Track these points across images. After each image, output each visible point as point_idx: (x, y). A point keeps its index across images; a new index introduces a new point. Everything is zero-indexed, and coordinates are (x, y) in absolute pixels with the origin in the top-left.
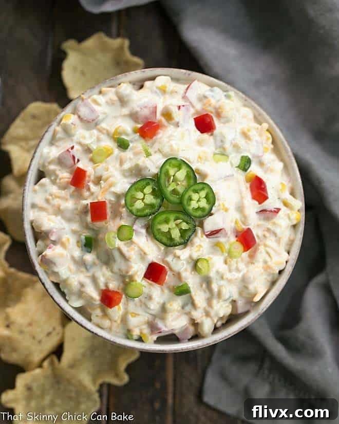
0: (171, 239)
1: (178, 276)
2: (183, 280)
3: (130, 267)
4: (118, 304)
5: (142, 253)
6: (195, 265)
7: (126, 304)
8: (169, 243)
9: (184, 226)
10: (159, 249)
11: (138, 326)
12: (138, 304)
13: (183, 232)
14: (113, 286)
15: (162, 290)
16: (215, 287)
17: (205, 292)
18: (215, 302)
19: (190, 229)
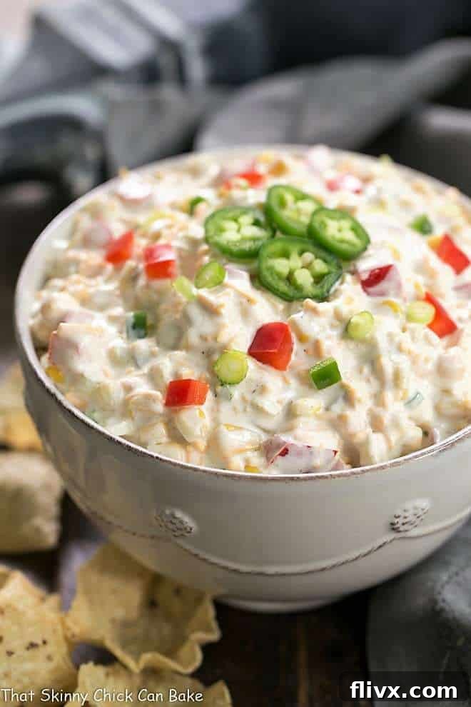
0: (298, 288)
1: (316, 349)
2: (326, 355)
4: (201, 403)
6: (347, 330)
7: (215, 411)
8: (290, 294)
9: (320, 266)
10: (274, 307)
11: (241, 451)
12: (240, 407)
13: (319, 279)
14: (188, 373)
15: (285, 381)
16: (388, 362)
17: (368, 381)
18: (389, 395)
19: (329, 273)
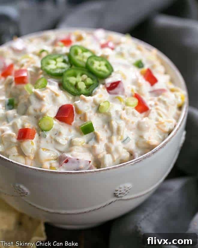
0: (79, 90)
1: (84, 117)
2: (88, 120)
3: (43, 106)
4: (33, 139)
5: (54, 95)
6: (98, 109)
7: (39, 142)
8: (75, 92)
9: (89, 81)
10: (69, 98)
11: (48, 160)
12: (49, 141)
13: (88, 86)
14: (28, 126)
15: (70, 131)
16: (114, 124)
17: (106, 131)
18: (114, 138)
19: (93, 84)
